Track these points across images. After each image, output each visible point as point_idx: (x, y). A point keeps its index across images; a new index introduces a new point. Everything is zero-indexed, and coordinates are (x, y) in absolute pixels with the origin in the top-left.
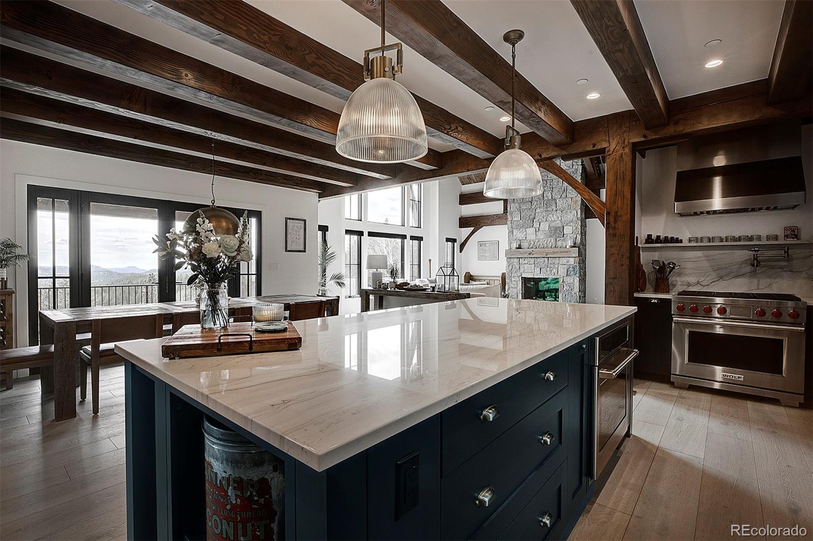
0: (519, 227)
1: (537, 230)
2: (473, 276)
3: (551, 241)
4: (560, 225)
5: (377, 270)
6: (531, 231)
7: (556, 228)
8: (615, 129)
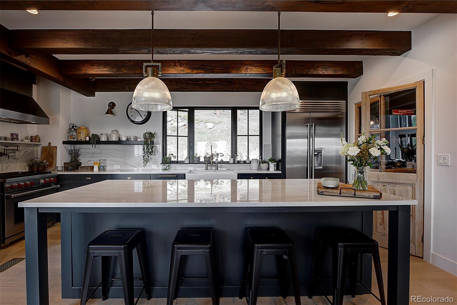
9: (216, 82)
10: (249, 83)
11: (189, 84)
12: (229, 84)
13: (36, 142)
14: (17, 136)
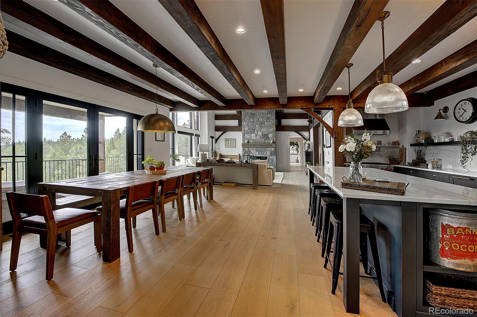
0: (248, 133)
1: (256, 135)
2: (222, 155)
3: (263, 140)
4: (267, 133)
5: (203, 153)
6: (253, 135)
7: (265, 135)
8: (337, 101)
13: (395, 145)
14: (380, 142)
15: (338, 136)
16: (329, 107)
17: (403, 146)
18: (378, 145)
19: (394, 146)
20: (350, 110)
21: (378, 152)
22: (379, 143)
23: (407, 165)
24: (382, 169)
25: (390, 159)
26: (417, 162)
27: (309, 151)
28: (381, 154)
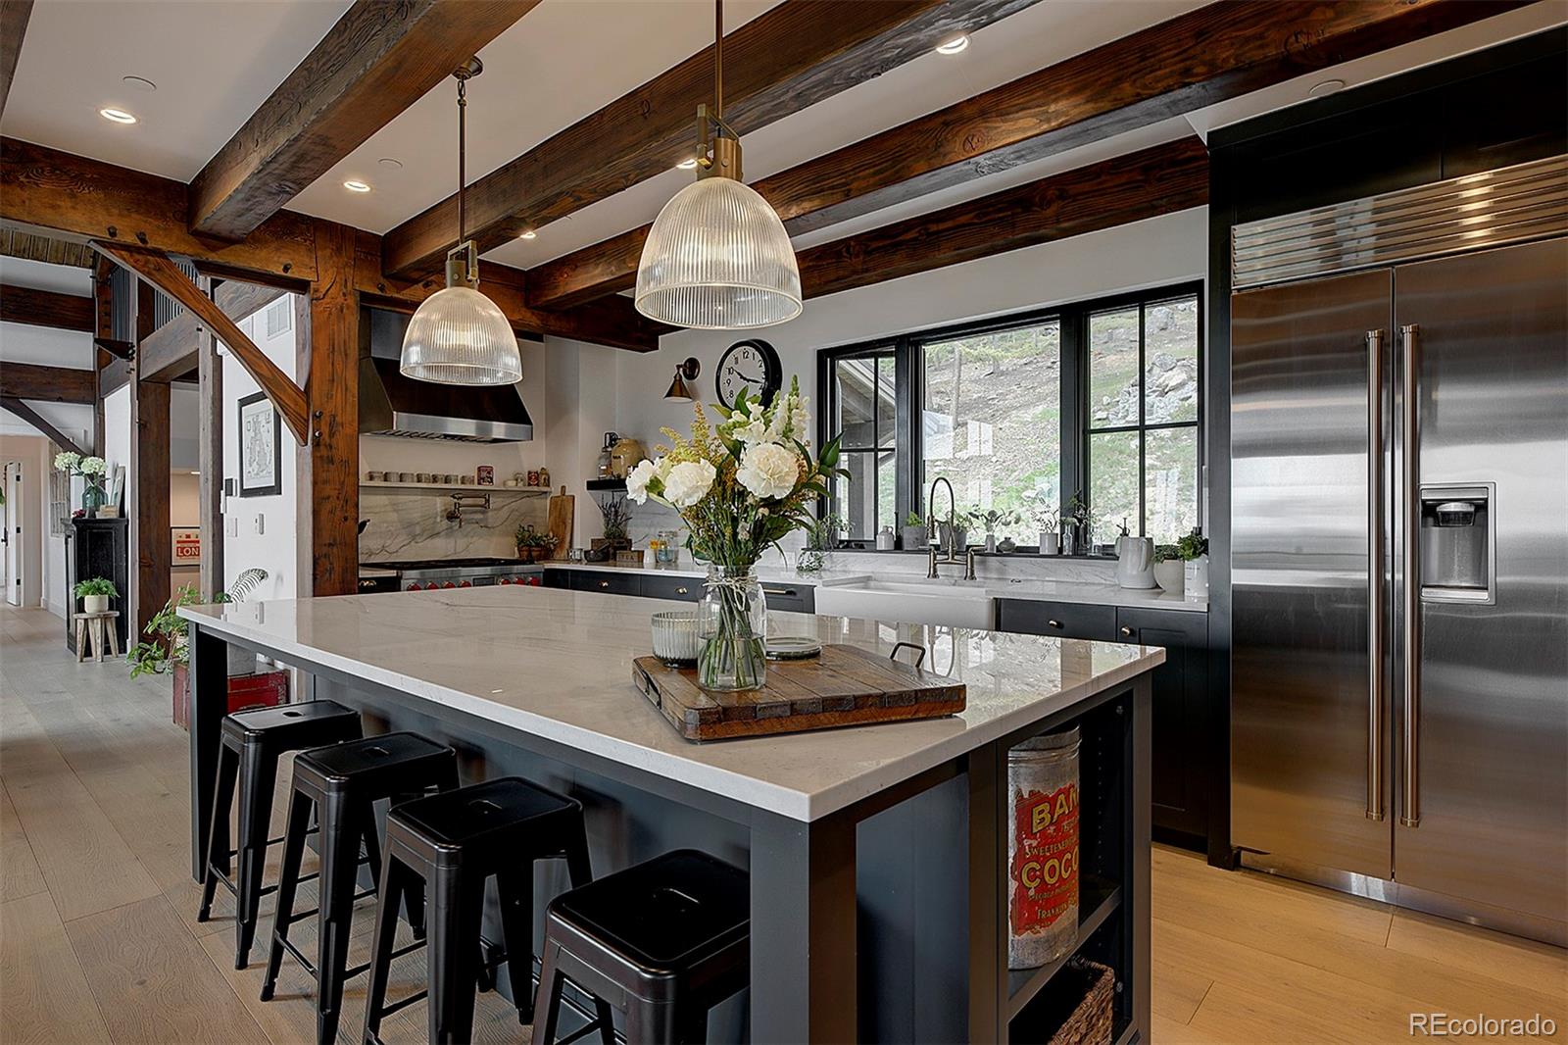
8: (328, 251)
9: (963, 219)
10: (1105, 181)
11: (874, 250)
12: (1018, 213)
13: (537, 485)
14: (489, 473)
15: (332, 435)
16: (289, 274)
17: (563, 487)
18: (479, 484)
19: (536, 489)
20: (463, 295)
21: (480, 512)
22: (484, 474)
23: (580, 561)
24: (521, 582)
25: (522, 543)
26: (608, 547)
27: (99, 516)
28: (490, 520)
